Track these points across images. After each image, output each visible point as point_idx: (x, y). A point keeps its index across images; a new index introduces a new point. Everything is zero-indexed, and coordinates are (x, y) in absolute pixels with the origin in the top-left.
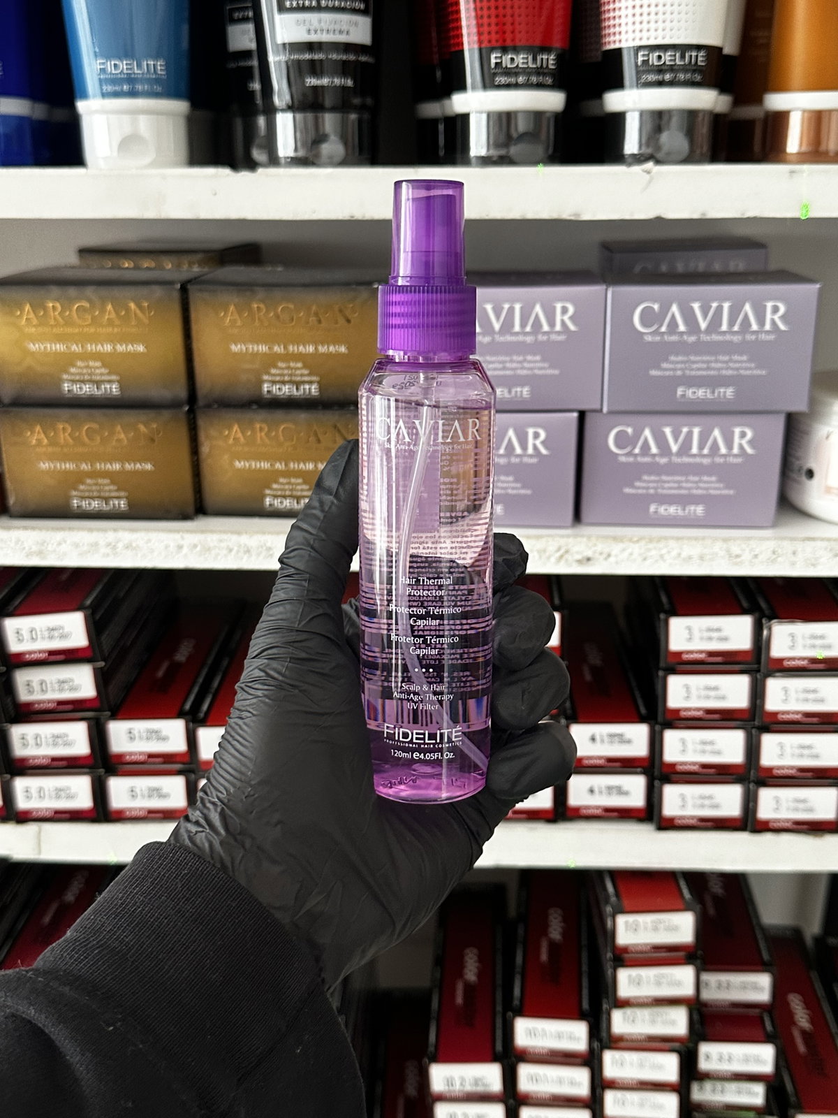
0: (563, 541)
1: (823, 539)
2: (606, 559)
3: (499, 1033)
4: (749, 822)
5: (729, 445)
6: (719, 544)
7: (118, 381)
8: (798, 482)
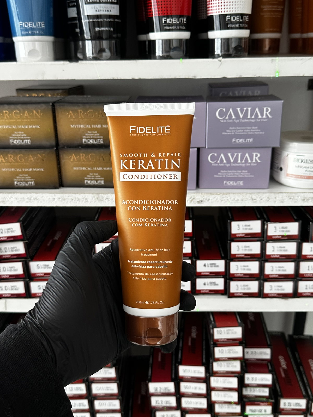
0: (192, 195)
1: (285, 193)
2: (208, 201)
3: (174, 371)
4: (261, 294)
5: (252, 160)
6: (248, 195)
7: (30, 139)
8: (278, 172)
